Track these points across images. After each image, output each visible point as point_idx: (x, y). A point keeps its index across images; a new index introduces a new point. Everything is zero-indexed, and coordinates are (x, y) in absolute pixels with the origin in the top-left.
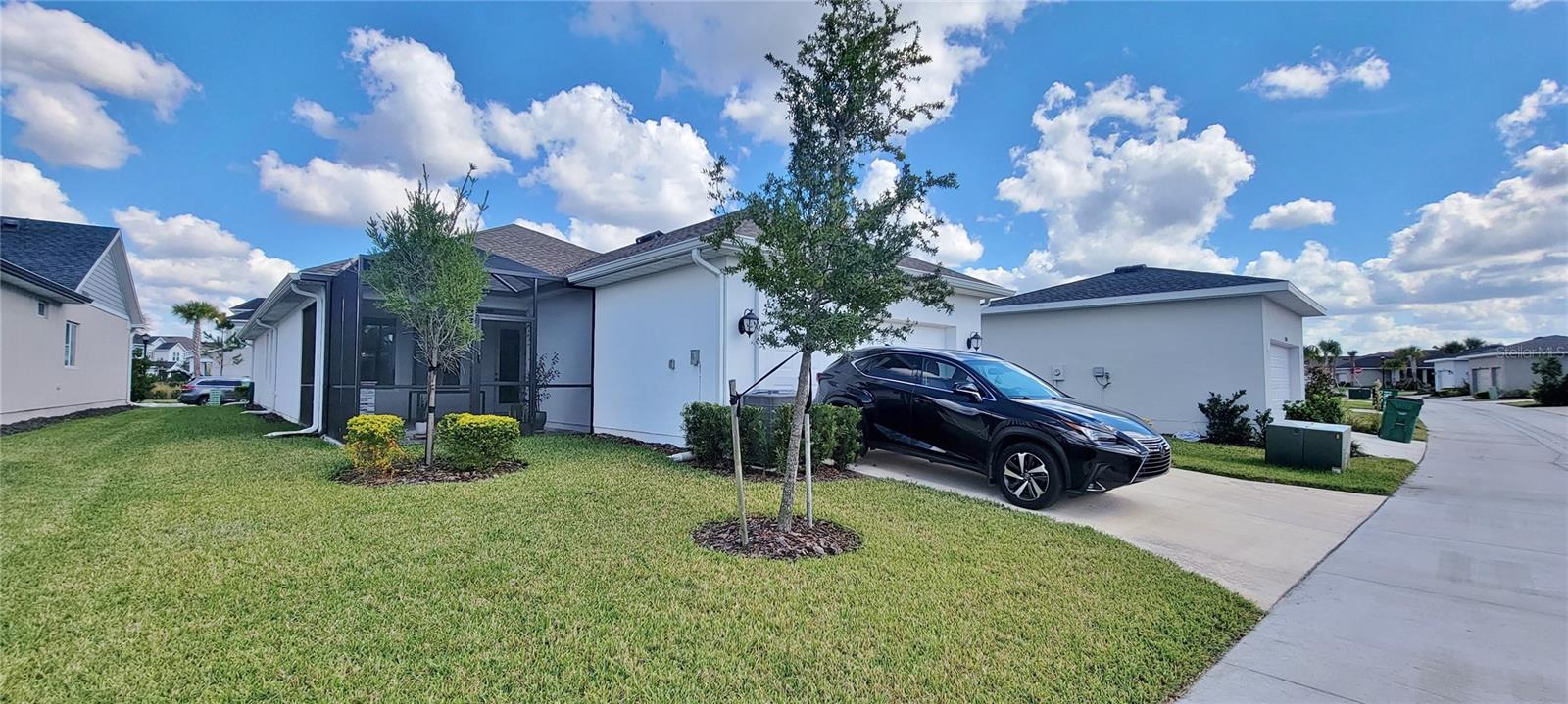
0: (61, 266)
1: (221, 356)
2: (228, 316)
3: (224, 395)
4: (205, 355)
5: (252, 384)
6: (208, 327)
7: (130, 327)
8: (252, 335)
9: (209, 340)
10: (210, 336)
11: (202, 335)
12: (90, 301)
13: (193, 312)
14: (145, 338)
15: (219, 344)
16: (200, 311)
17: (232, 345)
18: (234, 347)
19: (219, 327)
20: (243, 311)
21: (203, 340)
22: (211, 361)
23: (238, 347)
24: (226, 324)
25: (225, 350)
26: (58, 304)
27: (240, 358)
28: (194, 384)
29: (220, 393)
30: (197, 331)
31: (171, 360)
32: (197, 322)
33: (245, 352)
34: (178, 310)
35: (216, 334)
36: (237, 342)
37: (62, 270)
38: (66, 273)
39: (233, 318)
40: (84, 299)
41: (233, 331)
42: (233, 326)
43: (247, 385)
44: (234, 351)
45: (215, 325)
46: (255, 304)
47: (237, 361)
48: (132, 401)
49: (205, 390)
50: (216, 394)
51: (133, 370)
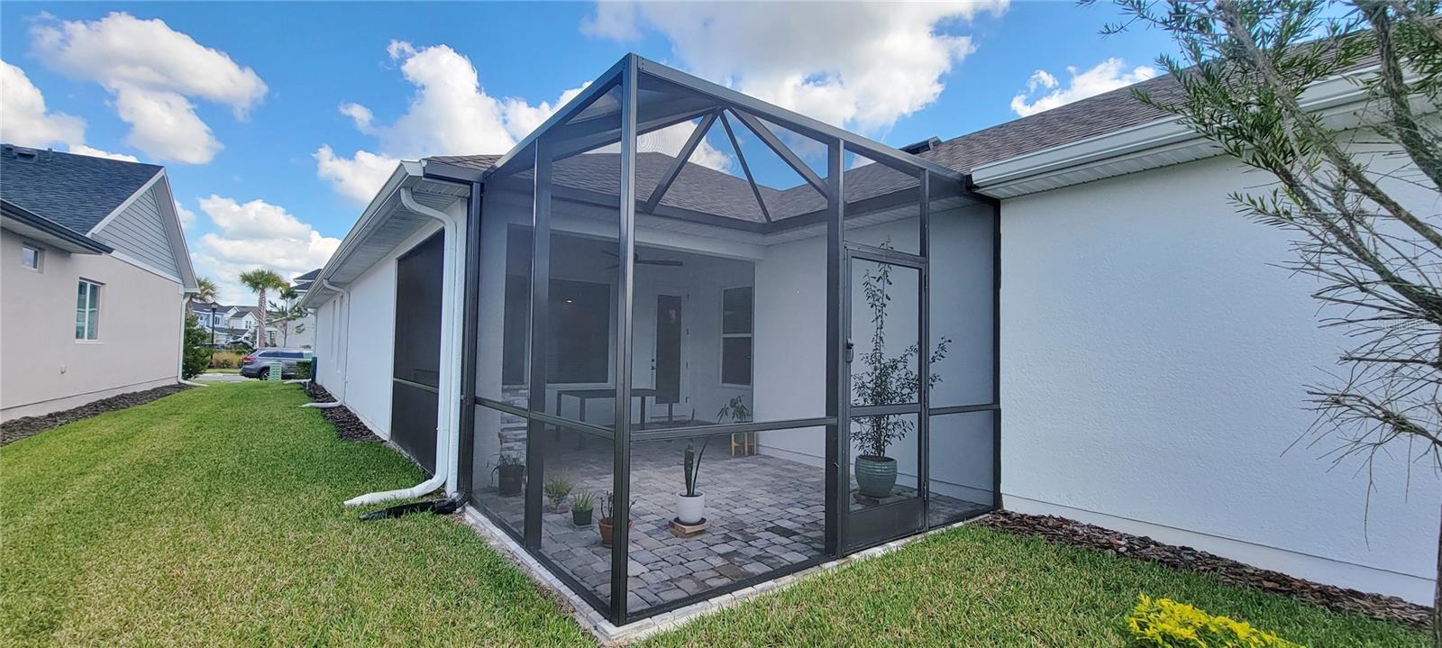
0: (76, 204)
1: (285, 325)
2: (292, 286)
3: (286, 368)
4: (270, 324)
5: (315, 359)
6: (273, 297)
7: (182, 291)
8: (317, 302)
9: (275, 310)
10: (275, 306)
11: (268, 304)
12: (109, 250)
13: (259, 281)
14: (213, 306)
15: (283, 313)
16: (266, 280)
17: (295, 314)
18: (298, 317)
19: (283, 297)
20: (306, 281)
21: (269, 309)
22: (276, 329)
23: (301, 316)
24: (290, 294)
25: (289, 319)
26: (64, 253)
27: (302, 328)
28: (256, 355)
29: (281, 365)
30: (262, 300)
31: (244, 328)
32: (263, 291)
33: (309, 320)
34: (246, 278)
35: (281, 304)
36: (300, 312)
37: (75, 209)
38: (80, 212)
39: (296, 288)
40: (99, 248)
41: (296, 300)
42: (296, 296)
43: (310, 360)
44: (297, 320)
45: (280, 294)
46: (313, 275)
47: (300, 330)
48: (185, 378)
49: (266, 362)
50: (276, 366)
51: (185, 343)
